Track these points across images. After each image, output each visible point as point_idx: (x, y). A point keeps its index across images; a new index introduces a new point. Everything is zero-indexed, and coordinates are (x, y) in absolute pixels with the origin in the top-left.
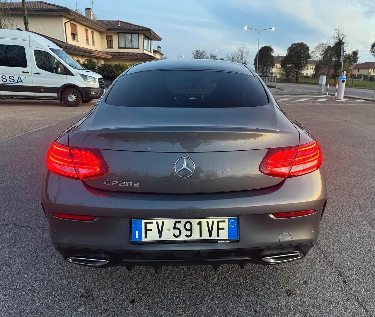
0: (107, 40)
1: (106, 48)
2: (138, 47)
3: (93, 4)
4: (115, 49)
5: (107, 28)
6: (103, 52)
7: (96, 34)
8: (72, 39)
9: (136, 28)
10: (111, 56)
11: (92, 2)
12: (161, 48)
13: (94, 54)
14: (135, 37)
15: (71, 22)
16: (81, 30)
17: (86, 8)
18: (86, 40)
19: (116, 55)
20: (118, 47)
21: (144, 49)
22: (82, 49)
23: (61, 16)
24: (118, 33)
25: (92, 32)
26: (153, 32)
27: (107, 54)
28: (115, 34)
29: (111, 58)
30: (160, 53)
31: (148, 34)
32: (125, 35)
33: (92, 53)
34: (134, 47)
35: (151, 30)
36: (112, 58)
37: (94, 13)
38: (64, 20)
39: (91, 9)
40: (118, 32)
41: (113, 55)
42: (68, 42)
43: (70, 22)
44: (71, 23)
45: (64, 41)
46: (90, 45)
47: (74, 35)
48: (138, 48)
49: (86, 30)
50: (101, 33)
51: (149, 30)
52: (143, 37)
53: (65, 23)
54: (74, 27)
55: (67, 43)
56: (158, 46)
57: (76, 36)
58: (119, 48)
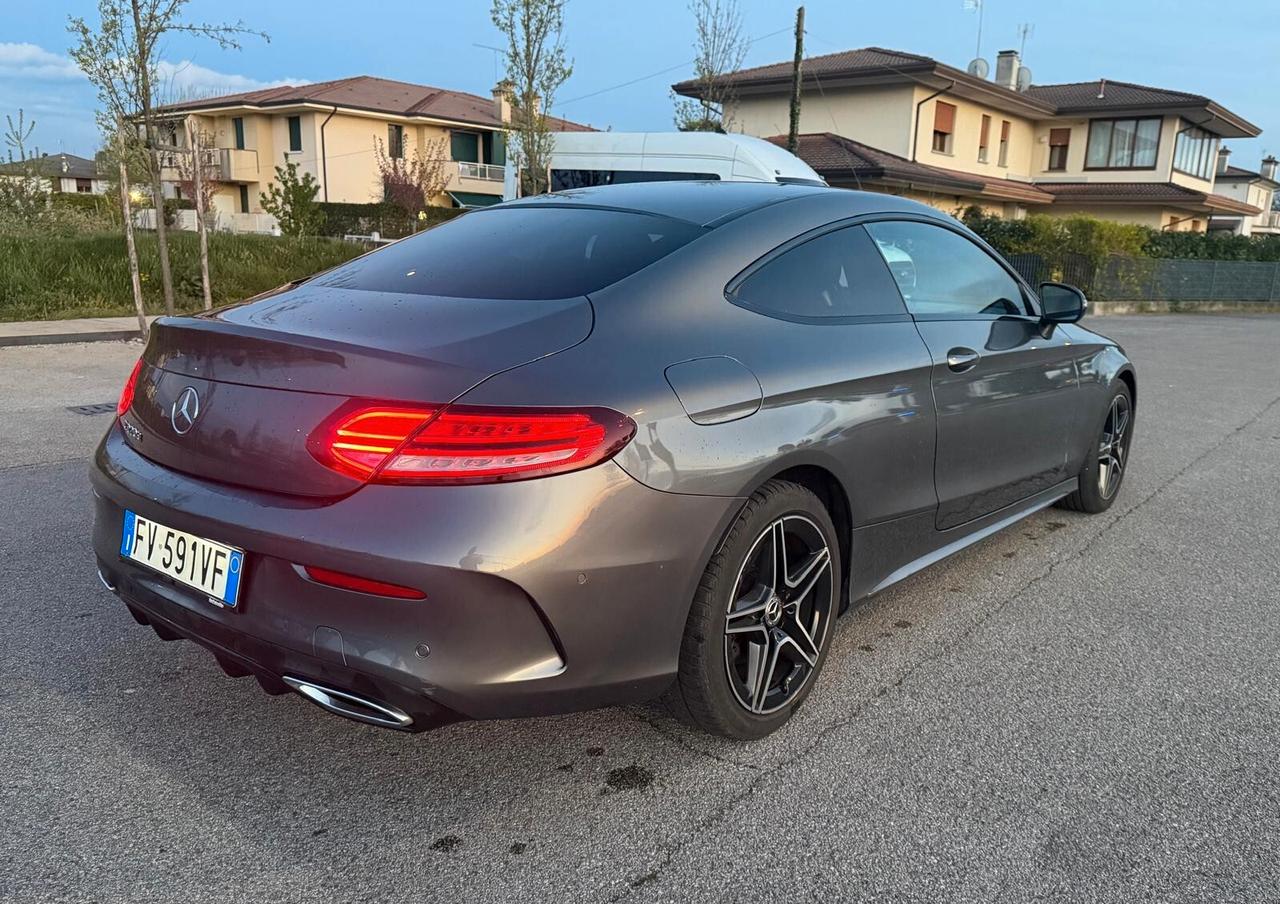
0: (1052, 147)
1: (1045, 172)
2: (1151, 164)
3: (1024, 38)
4: (1074, 172)
5: (1055, 107)
6: (1030, 184)
7: (1018, 131)
8: (934, 148)
9: (1158, 98)
10: (1053, 197)
11: (1025, 32)
12: (1276, 163)
13: (988, 190)
14: (1147, 130)
15: (938, 98)
16: (967, 121)
17: (1001, 53)
18: (978, 148)
19: (1070, 192)
20: (1082, 167)
21: (1173, 169)
22: (952, 178)
23: (911, 85)
24: (1091, 121)
25: (1006, 124)
26: (1217, 107)
27: (1044, 191)
28: (1082, 123)
29: (1049, 202)
30: (1272, 181)
31: (1198, 118)
32: (1114, 125)
33: (981, 189)
34: (1139, 165)
35: (1209, 101)
36: (1054, 201)
37: (1023, 65)
38: (919, 95)
39: (1016, 53)
40: (1091, 117)
41: (1060, 193)
42: (916, 159)
43: (935, 99)
44: (938, 102)
45: (904, 157)
46: (988, 165)
47: (941, 137)
48: (1153, 168)
49: (986, 119)
50: (1034, 124)
51: (1202, 103)
52: (1177, 129)
53: (919, 105)
54: (946, 114)
55: (914, 161)
56: (1266, 157)
57: (947, 138)
58: (1086, 169)
